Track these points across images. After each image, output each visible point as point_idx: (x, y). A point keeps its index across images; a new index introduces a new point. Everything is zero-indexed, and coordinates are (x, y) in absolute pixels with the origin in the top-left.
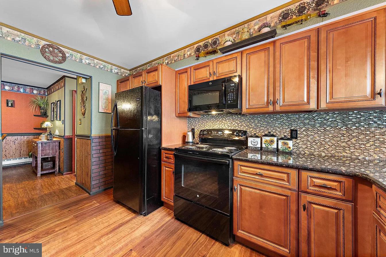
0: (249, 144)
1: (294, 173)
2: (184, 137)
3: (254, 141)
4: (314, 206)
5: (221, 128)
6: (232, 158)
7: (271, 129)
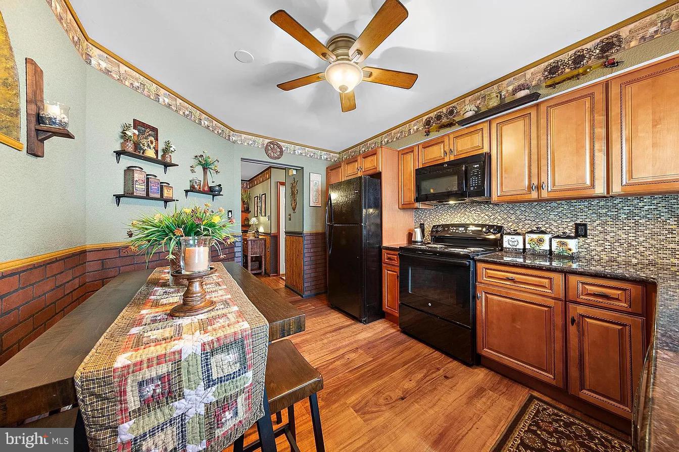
0: (505, 245)
1: (558, 278)
2: (410, 235)
3: (513, 240)
4: (588, 320)
5: (463, 222)
6: (473, 259)
7: (542, 223)
